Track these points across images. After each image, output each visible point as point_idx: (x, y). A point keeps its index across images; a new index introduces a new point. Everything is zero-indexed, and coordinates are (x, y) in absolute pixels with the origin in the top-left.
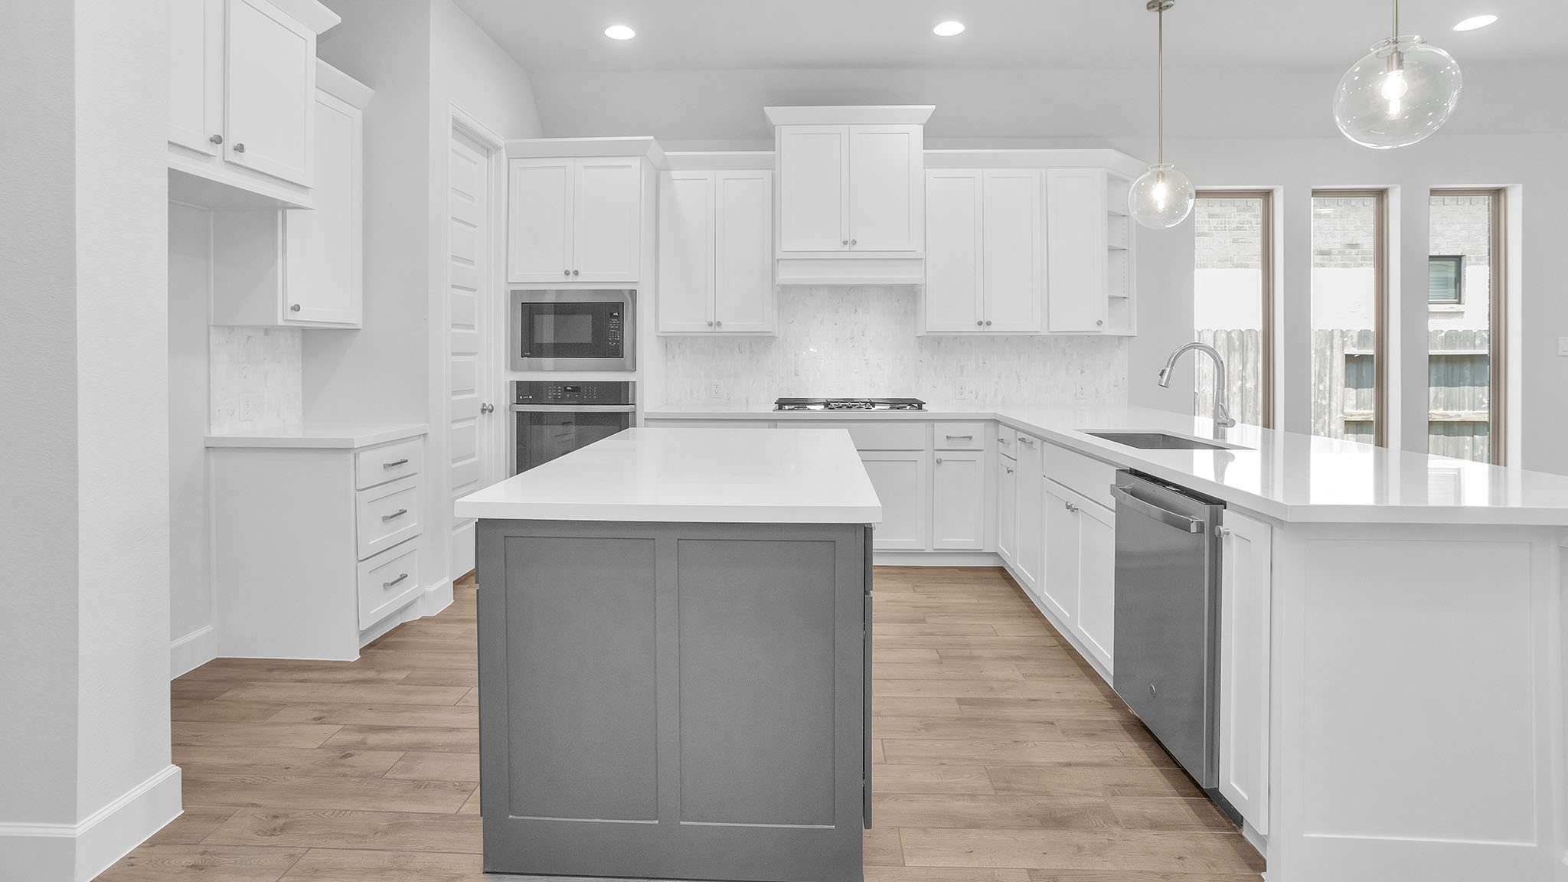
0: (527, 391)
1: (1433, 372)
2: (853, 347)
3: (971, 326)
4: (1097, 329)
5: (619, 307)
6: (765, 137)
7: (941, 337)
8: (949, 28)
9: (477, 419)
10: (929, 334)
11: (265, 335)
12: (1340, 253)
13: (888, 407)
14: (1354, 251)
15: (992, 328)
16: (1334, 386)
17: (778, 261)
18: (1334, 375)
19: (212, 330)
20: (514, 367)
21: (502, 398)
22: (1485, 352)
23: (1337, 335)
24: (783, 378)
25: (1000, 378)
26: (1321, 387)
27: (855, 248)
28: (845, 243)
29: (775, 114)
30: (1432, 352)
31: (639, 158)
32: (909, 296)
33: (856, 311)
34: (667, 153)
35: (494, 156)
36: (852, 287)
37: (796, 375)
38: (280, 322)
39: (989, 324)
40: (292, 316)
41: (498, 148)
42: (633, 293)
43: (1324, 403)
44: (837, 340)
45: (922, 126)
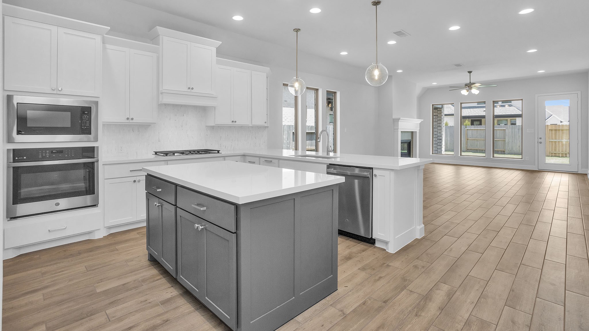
1: (307, 136)
2: (182, 130)
3: (229, 122)
4: (265, 124)
5: (89, 109)
8: (238, 18)
10: (216, 125)
16: (290, 141)
17: (162, 93)
18: (291, 138)
20: (10, 141)
22: (314, 131)
23: (291, 126)
25: (232, 141)
26: (288, 142)
27: (193, 91)
28: (189, 88)
29: (160, 30)
30: (307, 131)
32: (203, 110)
33: (183, 115)
36: (181, 106)
37: (159, 141)
39: (235, 122)
42: (97, 103)
43: (288, 146)
45: (217, 48)
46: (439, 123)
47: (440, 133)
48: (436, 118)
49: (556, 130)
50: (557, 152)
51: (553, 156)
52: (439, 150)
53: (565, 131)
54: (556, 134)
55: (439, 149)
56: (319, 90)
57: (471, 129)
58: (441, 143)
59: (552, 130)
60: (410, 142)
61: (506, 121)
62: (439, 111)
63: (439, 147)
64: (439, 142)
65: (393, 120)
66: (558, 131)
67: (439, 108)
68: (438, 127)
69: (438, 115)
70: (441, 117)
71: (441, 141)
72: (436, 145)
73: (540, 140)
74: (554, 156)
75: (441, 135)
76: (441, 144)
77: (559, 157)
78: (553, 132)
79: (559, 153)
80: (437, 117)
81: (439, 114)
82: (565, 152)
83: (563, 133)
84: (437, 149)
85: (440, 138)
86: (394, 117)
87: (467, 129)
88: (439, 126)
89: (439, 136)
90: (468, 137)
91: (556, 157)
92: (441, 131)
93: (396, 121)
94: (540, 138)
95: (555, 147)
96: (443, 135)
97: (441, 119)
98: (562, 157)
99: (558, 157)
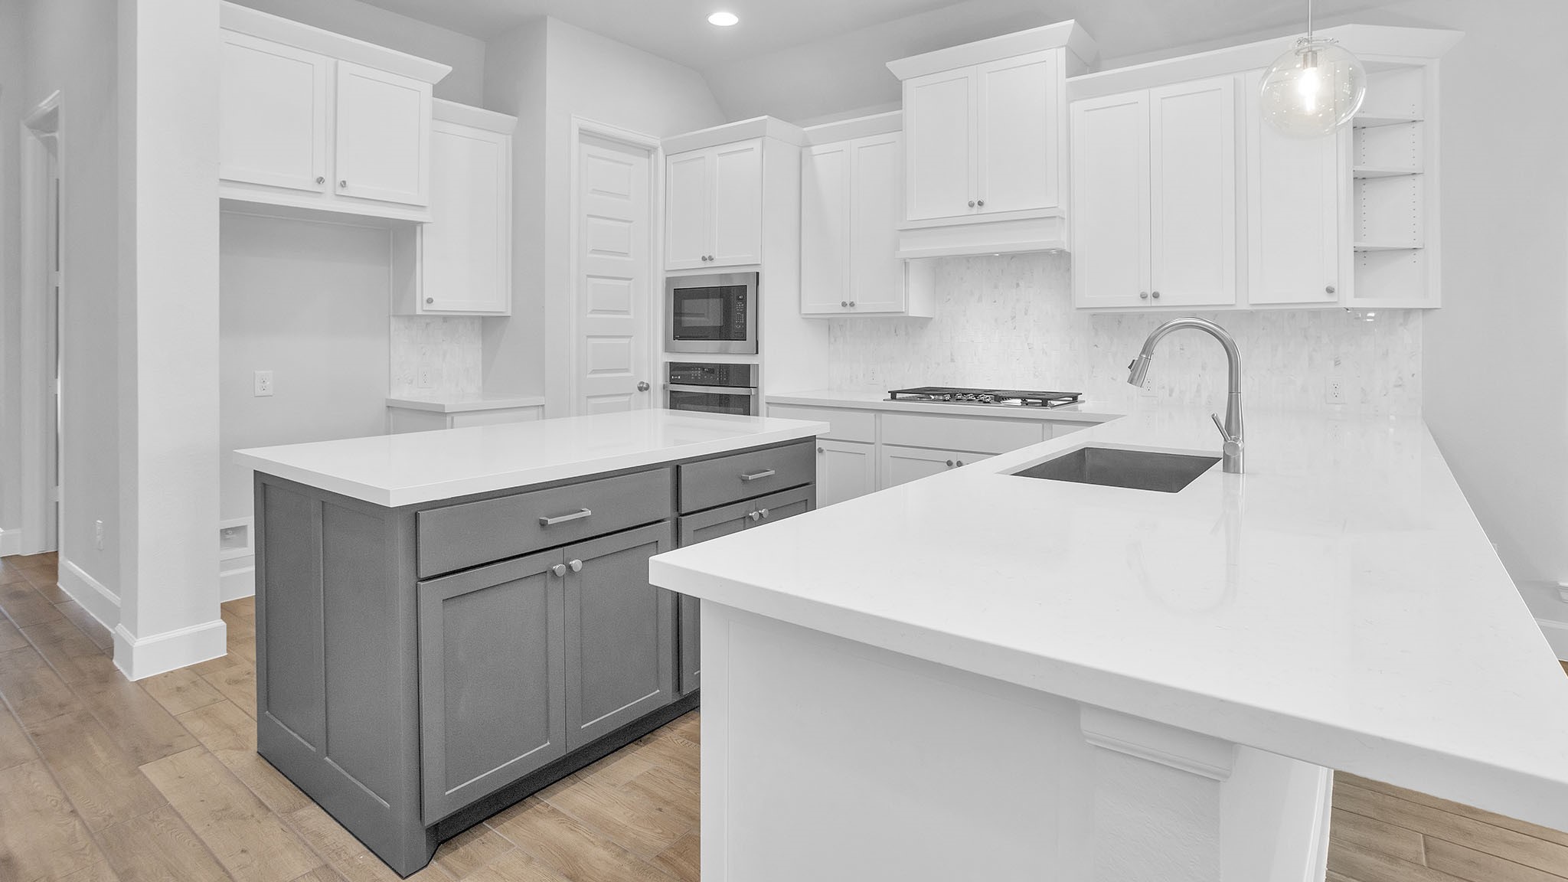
0: (678, 372)
2: (1015, 328)
3: (1133, 301)
4: (1326, 298)
5: (743, 290)
6: (892, 95)
7: (1122, 315)
9: (633, 395)
11: (444, 322)
13: (1018, 402)
15: (1162, 301)
17: (901, 232)
19: (392, 319)
20: (668, 349)
21: (658, 378)
24: (939, 364)
25: (1204, 368)
27: (983, 210)
28: (971, 205)
29: (897, 67)
31: (760, 139)
32: (1059, 262)
33: (1018, 285)
34: (805, 129)
35: (653, 156)
36: (1013, 256)
37: (952, 360)
38: (419, 312)
39: (1156, 296)
40: (427, 307)
41: (656, 149)
42: (756, 276)
44: (996, 320)
45: (1064, 48)
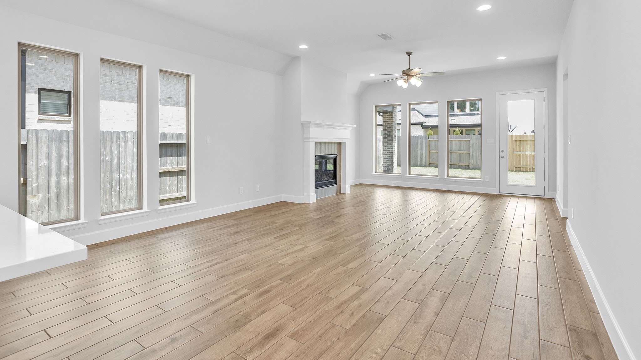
12: (165, 100)
14: (170, 100)
46: (390, 132)
47: (390, 144)
48: (386, 125)
49: (521, 140)
50: (521, 166)
51: (517, 171)
52: (390, 167)
53: (529, 142)
54: (520, 145)
55: (390, 165)
56: (143, 66)
57: (434, 139)
58: (392, 157)
59: (516, 141)
60: (336, 157)
61: (474, 131)
62: (389, 115)
63: (389, 163)
64: (389, 156)
65: (302, 124)
66: (522, 142)
67: (390, 112)
68: (388, 136)
69: (388, 122)
70: (392, 124)
71: (392, 155)
72: (387, 160)
73: (501, 154)
74: (519, 171)
75: (392, 146)
76: (392, 159)
77: (524, 172)
78: (518, 143)
79: (523, 166)
80: (388, 124)
81: (389, 120)
82: (529, 165)
83: (527, 144)
84: (388, 165)
85: (391, 151)
86: (304, 119)
87: (429, 139)
88: (390, 136)
89: (390, 148)
90: (431, 149)
91: (521, 172)
92: (392, 142)
93: (305, 126)
94: (502, 152)
95: (520, 161)
96: (395, 146)
97: (392, 126)
98: (526, 172)
99: (522, 171)
